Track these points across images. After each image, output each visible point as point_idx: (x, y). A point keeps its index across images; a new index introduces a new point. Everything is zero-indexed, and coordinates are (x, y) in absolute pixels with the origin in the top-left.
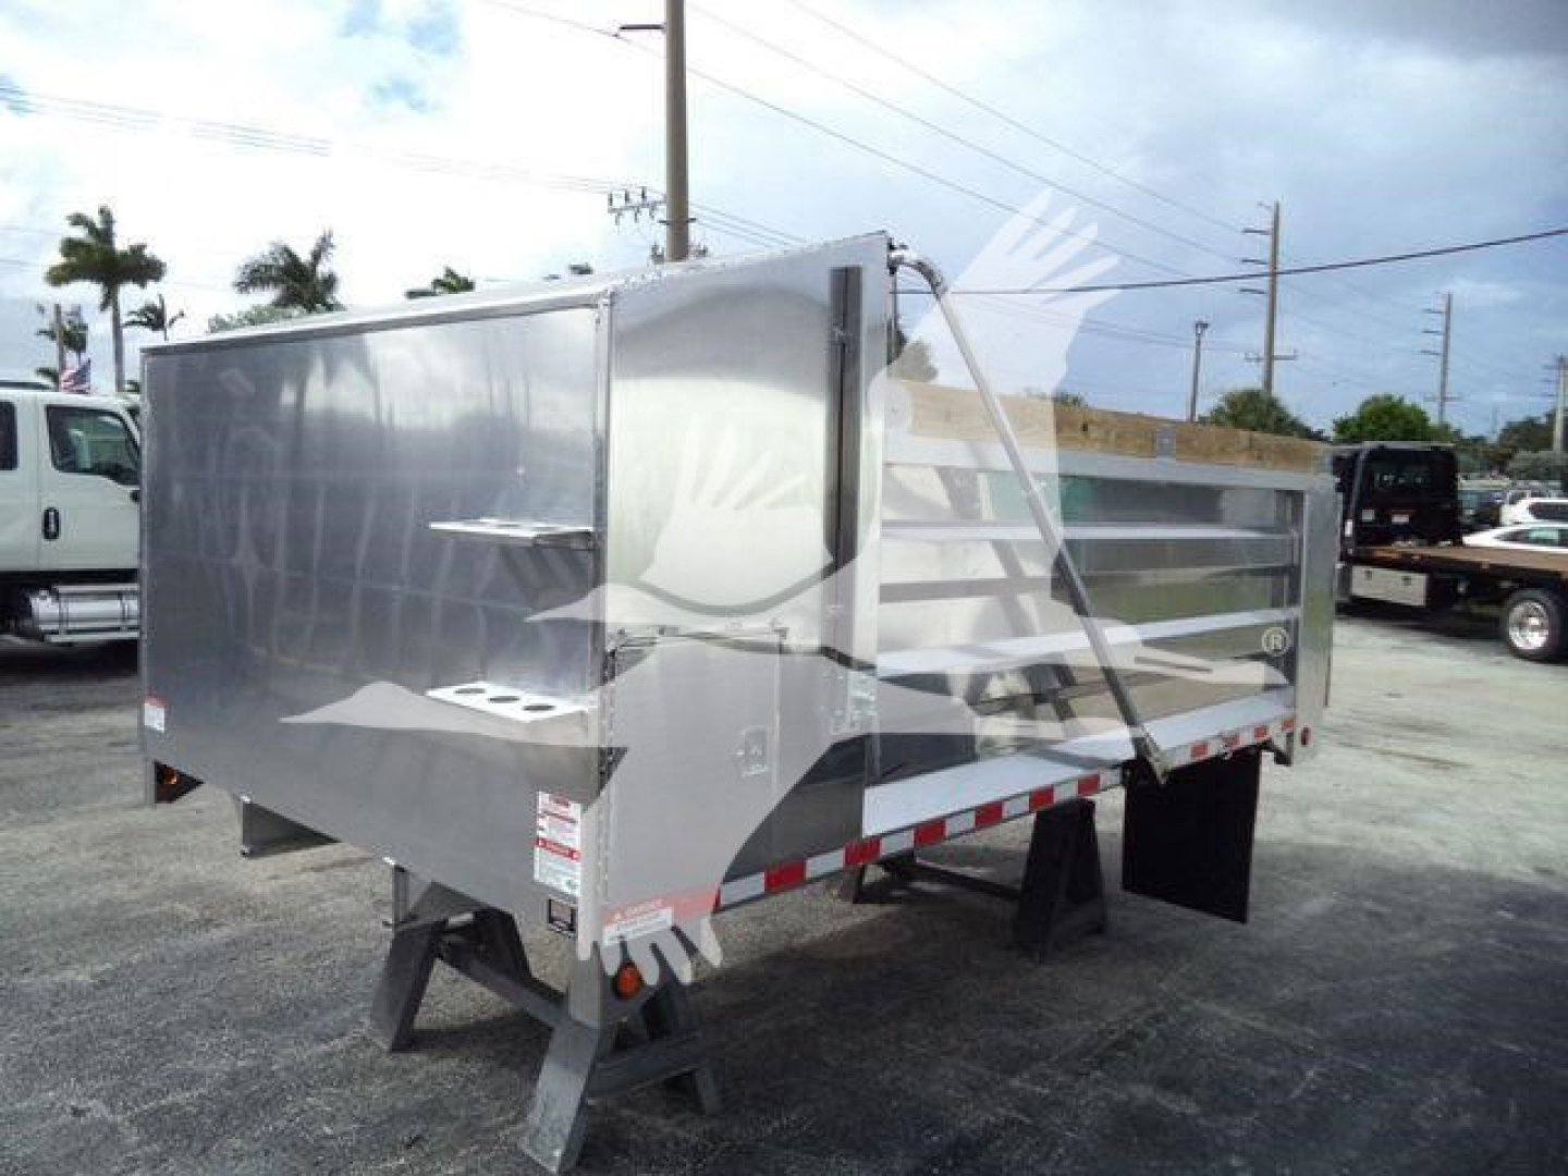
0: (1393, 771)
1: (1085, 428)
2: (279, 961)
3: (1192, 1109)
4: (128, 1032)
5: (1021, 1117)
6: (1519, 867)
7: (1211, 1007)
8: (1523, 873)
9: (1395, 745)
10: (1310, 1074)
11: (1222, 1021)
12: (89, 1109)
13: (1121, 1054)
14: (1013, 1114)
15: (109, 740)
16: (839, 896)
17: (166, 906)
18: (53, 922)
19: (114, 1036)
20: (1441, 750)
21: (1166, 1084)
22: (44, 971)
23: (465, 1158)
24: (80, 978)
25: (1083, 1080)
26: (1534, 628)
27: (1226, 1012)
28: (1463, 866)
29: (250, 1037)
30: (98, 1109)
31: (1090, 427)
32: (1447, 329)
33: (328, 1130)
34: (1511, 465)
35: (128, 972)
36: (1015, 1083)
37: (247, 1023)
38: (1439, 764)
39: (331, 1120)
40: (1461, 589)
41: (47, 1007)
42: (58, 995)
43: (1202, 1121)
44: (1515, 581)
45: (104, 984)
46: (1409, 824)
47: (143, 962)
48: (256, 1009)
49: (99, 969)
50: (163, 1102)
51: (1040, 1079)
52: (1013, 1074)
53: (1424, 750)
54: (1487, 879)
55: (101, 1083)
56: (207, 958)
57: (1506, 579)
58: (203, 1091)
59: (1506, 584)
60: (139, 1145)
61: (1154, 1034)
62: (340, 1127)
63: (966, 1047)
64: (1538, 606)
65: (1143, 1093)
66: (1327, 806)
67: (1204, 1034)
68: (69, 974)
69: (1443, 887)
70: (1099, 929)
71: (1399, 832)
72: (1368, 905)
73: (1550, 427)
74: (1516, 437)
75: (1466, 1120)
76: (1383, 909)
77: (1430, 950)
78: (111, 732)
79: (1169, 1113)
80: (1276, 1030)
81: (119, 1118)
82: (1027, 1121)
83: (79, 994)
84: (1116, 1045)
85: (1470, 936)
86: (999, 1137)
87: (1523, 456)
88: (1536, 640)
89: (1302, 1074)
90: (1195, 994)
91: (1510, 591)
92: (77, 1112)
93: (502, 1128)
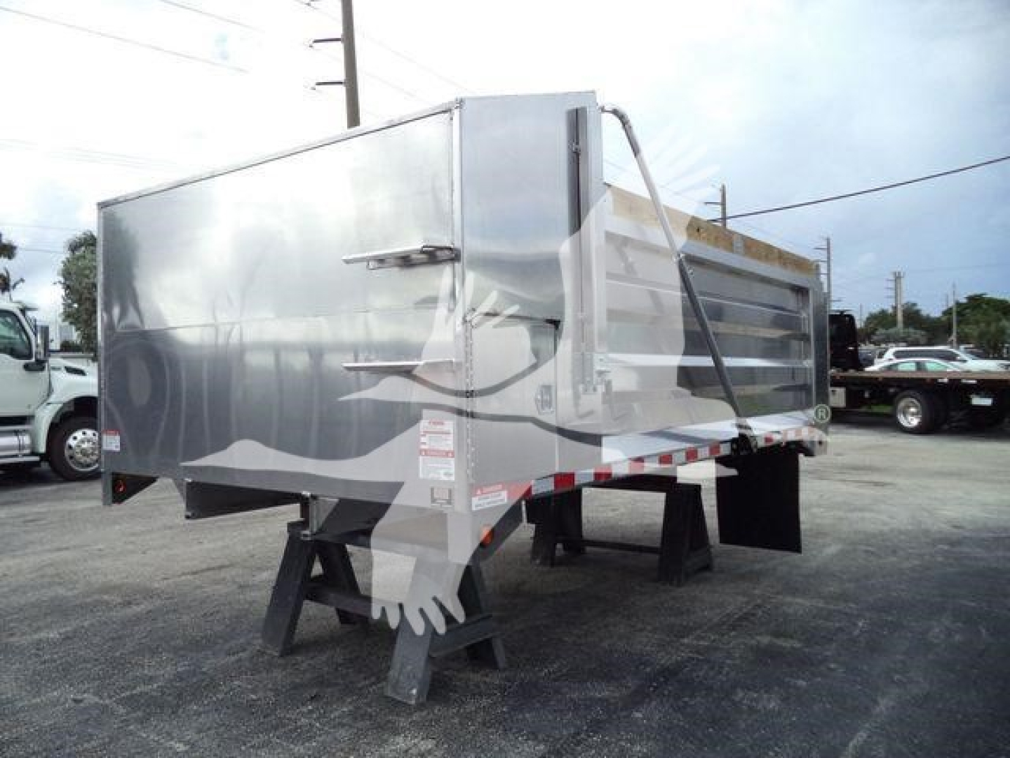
0: (852, 488)
1: (698, 230)
2: (185, 619)
3: (797, 645)
4: (96, 660)
5: (695, 656)
6: (943, 526)
7: (789, 599)
8: (946, 528)
9: (846, 477)
10: (860, 624)
11: (799, 605)
12: (85, 699)
13: (744, 623)
14: (691, 655)
15: (22, 519)
16: (541, 563)
17: (96, 597)
18: (21, 610)
19: (88, 662)
20: (876, 478)
21: (777, 634)
22: (24, 634)
23: (350, 703)
24: (51, 635)
25: (726, 637)
26: (913, 414)
27: (799, 600)
28: (910, 527)
29: (182, 656)
30: (90, 698)
31: (701, 230)
32: (829, 258)
33: (254, 697)
34: (875, 338)
35: (83, 631)
36: (686, 641)
37: (176, 650)
38: (876, 484)
39: (254, 691)
40: (867, 395)
41: (33, 651)
42: (38, 645)
43: (807, 650)
44: (898, 386)
45: (68, 638)
46: (872, 511)
47: (92, 625)
48: (180, 642)
49: (63, 630)
50: (134, 692)
51: (699, 638)
52: (683, 637)
53: (866, 478)
54: (926, 532)
55: (87, 686)
56: (137, 620)
57: (892, 386)
58: (160, 684)
59: (892, 390)
60: (128, 713)
61: (760, 613)
62: (261, 694)
63: (649, 628)
64: (914, 400)
65: (765, 640)
66: (819, 506)
67: (791, 611)
68: (43, 635)
69: (903, 537)
70: (707, 567)
71: (867, 515)
72: (863, 548)
73: (895, 315)
74: (876, 322)
75: (958, 638)
76: (870, 549)
77: (906, 565)
78: (24, 515)
79: (784, 648)
80: (832, 607)
81: (107, 702)
82: (701, 658)
83: (53, 644)
84: (740, 619)
85: (927, 557)
86: (686, 667)
87: (881, 331)
88: (914, 422)
89: (855, 625)
90: (778, 593)
91: (895, 394)
92: (75, 701)
93: (371, 686)
